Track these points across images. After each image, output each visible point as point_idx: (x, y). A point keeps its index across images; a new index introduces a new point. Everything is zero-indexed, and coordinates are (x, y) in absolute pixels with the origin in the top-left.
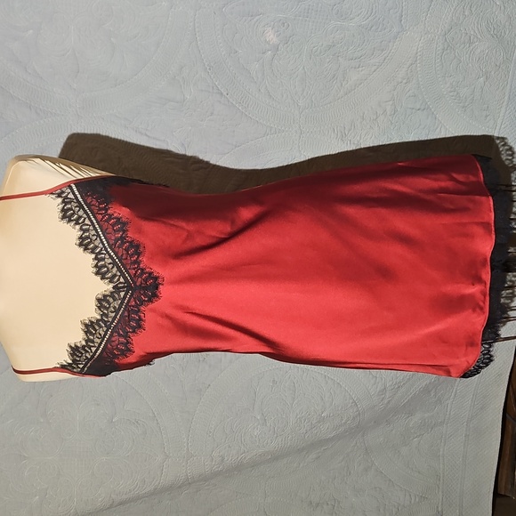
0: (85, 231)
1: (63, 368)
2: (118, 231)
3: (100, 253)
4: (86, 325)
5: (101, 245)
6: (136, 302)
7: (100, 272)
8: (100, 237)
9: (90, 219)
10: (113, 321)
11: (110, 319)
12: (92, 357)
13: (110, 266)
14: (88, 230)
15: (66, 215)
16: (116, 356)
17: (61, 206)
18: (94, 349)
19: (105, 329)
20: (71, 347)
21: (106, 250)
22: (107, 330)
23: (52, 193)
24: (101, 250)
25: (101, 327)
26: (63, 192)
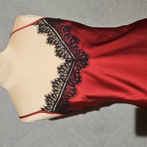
0: (50, 35)
1: (43, 110)
2: (66, 31)
3: (58, 44)
4: (53, 83)
5: (58, 40)
6: (77, 68)
7: (58, 54)
8: (57, 36)
9: (52, 29)
10: (66, 78)
11: (65, 77)
12: (57, 100)
13: (63, 50)
14: (51, 34)
15: (41, 31)
16: (69, 97)
17: (38, 28)
18: (57, 95)
19: (63, 83)
20: (46, 96)
21: (61, 41)
22: (64, 83)
23: (34, 24)
24: (58, 42)
25: (60, 82)
26: (39, 23)
